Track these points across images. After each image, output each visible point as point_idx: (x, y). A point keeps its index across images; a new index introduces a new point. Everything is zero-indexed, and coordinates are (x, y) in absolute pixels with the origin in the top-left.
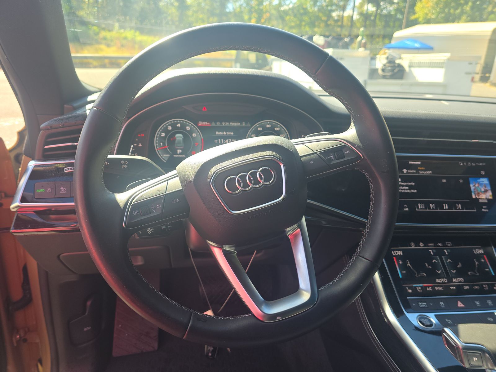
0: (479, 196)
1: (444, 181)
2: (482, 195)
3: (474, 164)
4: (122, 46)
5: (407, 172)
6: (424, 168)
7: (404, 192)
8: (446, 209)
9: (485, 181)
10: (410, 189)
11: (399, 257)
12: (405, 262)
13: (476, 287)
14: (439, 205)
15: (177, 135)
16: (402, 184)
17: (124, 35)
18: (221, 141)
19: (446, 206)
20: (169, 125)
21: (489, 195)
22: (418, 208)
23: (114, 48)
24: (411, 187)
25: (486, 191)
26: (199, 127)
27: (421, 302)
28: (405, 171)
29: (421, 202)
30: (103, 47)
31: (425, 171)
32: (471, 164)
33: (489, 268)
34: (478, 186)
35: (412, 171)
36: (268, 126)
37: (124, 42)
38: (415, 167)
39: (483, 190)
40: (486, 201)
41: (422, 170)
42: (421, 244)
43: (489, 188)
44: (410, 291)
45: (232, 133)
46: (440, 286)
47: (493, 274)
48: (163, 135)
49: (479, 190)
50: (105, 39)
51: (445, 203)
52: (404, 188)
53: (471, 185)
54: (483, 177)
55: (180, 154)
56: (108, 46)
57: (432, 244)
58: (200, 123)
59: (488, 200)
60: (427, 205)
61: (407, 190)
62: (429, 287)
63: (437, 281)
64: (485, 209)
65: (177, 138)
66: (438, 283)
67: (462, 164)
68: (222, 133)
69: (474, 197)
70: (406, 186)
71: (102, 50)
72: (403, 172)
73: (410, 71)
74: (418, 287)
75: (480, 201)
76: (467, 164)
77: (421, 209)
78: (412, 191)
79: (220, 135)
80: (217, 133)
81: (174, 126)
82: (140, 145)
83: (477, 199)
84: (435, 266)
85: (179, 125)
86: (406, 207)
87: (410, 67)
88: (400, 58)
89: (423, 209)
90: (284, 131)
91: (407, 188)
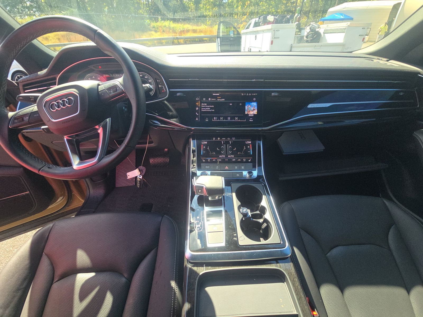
0: (249, 113)
1: (231, 104)
2: (251, 112)
3: (250, 94)
4: (163, 31)
5: (211, 100)
6: (220, 98)
7: (207, 111)
8: (229, 120)
9: (255, 104)
10: (210, 109)
11: (204, 145)
12: (206, 147)
13: (239, 160)
14: (226, 118)
16: (207, 106)
17: (164, 24)
19: (229, 118)
20: (89, 77)
21: (255, 112)
22: (214, 120)
23: (159, 33)
24: (211, 108)
25: (254, 110)
27: (207, 166)
28: (210, 99)
29: (216, 116)
30: (153, 32)
31: (220, 99)
32: (249, 94)
33: (250, 151)
34: (250, 107)
35: (214, 99)
37: (164, 28)
38: (216, 97)
39: (252, 109)
40: (253, 115)
41: (219, 99)
42: (219, 139)
43: (256, 108)
44: (204, 161)
46: (220, 159)
47: (251, 154)
49: (250, 109)
50: (154, 27)
51: (229, 116)
52: (208, 108)
53: (246, 107)
54: (254, 102)
56: (156, 31)
57: (225, 139)
58: (104, 76)
59: (254, 115)
60: (219, 118)
61: (209, 110)
62: (214, 159)
63: (220, 156)
64: (251, 120)
66: (220, 157)
67: (243, 95)
69: (246, 113)
70: (209, 108)
71: (153, 35)
72: (209, 100)
73: (324, 36)
74: (209, 159)
75: (249, 115)
76: (246, 94)
77: (215, 120)
78: (212, 110)
83: (248, 115)
84: (221, 149)
85: (94, 77)
86: (207, 119)
87: (324, 33)
88: (319, 28)
89: (216, 120)
90: (150, 78)
91: (209, 109)
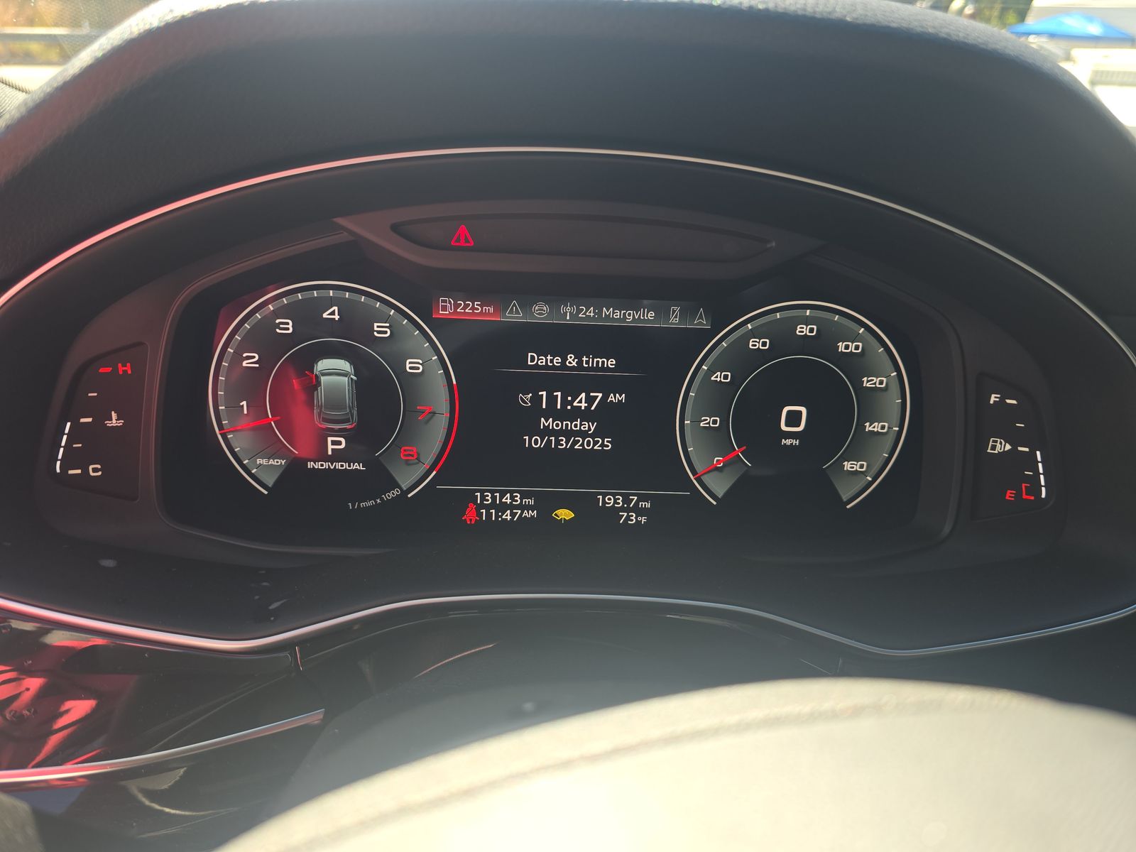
15: (324, 364)
18: (552, 400)
20: (283, 312)
26: (437, 325)
36: (803, 330)
45: (611, 363)
48: (251, 361)
55: (337, 456)
58: (447, 308)
65: (323, 379)
68: (557, 361)
79: (546, 367)
80: (535, 360)
81: (306, 315)
82: (114, 421)
85: (332, 314)
90: (886, 358)
